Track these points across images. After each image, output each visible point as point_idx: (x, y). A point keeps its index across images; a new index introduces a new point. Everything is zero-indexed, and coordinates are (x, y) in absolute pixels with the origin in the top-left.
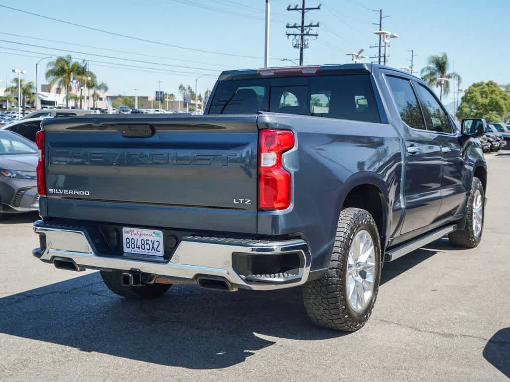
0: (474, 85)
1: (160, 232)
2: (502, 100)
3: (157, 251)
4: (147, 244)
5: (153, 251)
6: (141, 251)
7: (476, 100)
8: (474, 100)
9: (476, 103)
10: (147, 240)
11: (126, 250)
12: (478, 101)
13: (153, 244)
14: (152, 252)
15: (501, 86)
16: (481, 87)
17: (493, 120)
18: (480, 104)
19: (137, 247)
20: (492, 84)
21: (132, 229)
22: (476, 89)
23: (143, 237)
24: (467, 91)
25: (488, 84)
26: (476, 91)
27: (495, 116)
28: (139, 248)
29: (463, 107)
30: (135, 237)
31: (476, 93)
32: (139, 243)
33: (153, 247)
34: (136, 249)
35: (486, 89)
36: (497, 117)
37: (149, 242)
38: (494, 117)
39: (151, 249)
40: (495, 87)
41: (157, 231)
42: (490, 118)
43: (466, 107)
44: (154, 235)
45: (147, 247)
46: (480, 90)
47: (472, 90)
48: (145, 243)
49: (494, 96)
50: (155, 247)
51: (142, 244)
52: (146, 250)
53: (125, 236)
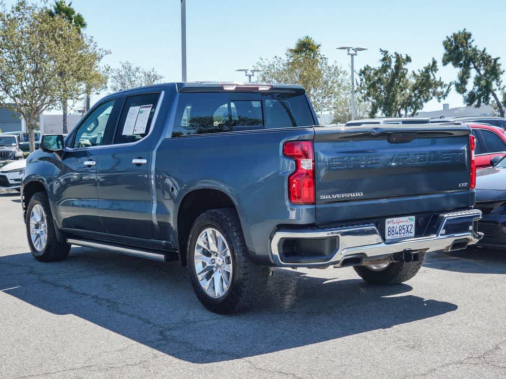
1: (413, 217)
3: (410, 233)
4: (403, 229)
5: (407, 234)
6: (398, 236)
10: (403, 226)
11: (387, 237)
13: (408, 228)
21: (392, 219)
23: (400, 224)
28: (397, 233)
30: (395, 225)
32: (398, 230)
33: (407, 231)
34: (395, 235)
37: (405, 227)
41: (411, 217)
44: (408, 221)
45: (403, 231)
50: (409, 229)
51: (400, 230)
52: (402, 234)
53: (387, 226)
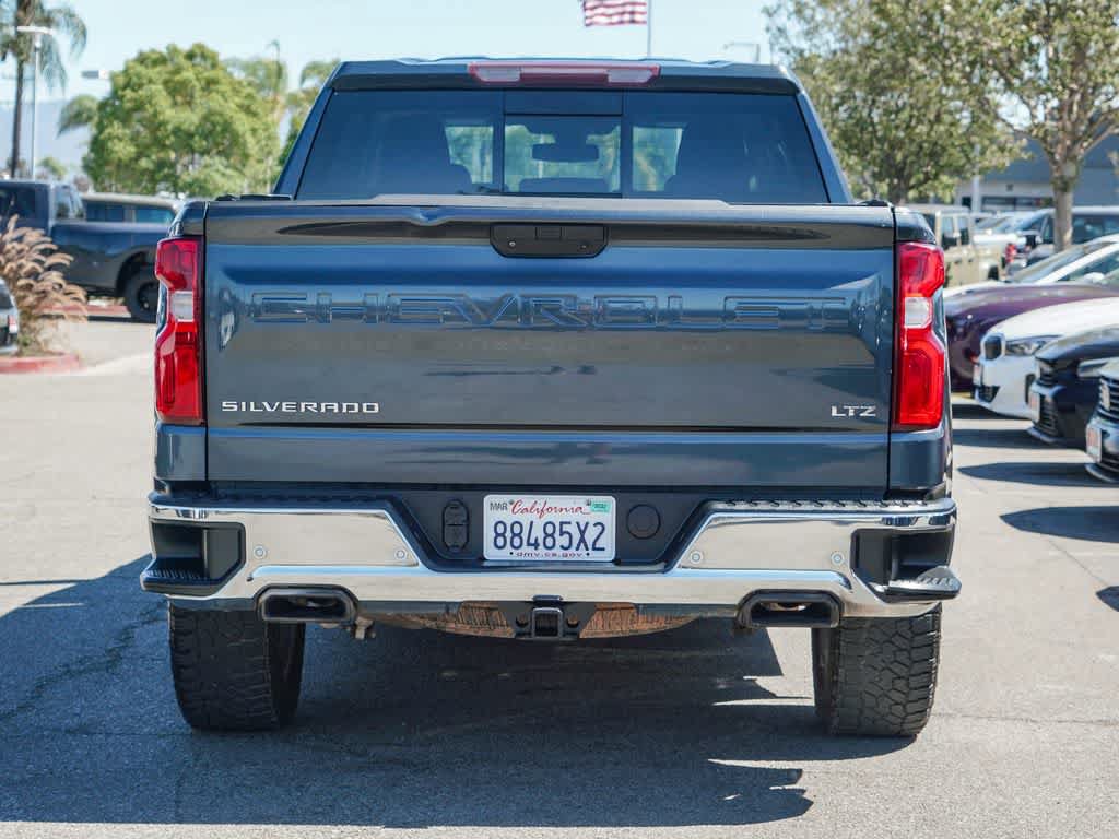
0: (142, 59)
1: (610, 501)
2: (242, 116)
3: (594, 549)
4: (562, 533)
5: (582, 550)
6: (542, 554)
7: (155, 114)
8: (146, 114)
9: (155, 125)
10: (562, 523)
11: (490, 553)
12: (161, 118)
13: (582, 532)
14: (579, 552)
15: (234, 62)
16: (170, 67)
17: (217, 189)
18: (170, 127)
19: (529, 544)
20: (204, 56)
21: (515, 497)
22: (153, 72)
23: (548, 517)
24: (121, 81)
25: (190, 56)
26: (150, 81)
27: (223, 175)
28: (536, 545)
29: (110, 138)
30: (525, 519)
31: (153, 87)
32: (538, 533)
33: (582, 540)
34: (525, 549)
35: (188, 74)
36: (230, 177)
37: (571, 528)
38: (217, 177)
39: (575, 545)
40: (214, 66)
41: (599, 499)
42: (205, 181)
43: (120, 139)
44: (586, 509)
45: (562, 540)
46: (166, 76)
47: (139, 76)
48: (558, 532)
49: (215, 101)
50: (590, 537)
51: (547, 535)
52: (557, 549)
53: (490, 517)
